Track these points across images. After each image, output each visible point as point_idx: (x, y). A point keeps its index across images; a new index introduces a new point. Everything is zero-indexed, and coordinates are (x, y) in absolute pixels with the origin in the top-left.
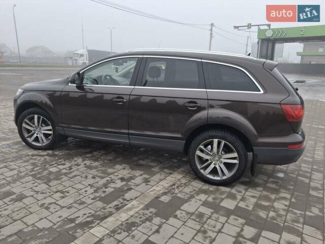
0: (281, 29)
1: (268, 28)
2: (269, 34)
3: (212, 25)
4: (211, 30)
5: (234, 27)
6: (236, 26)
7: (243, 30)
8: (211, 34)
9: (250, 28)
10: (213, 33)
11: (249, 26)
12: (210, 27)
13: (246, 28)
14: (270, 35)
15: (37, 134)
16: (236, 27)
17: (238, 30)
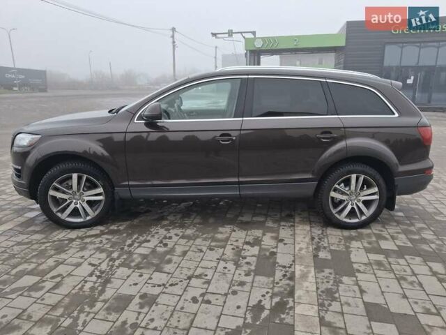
0: (273, 38)
1: (253, 37)
2: (258, 44)
3: (174, 30)
4: (173, 37)
5: (212, 34)
6: (214, 32)
7: (222, 38)
8: (174, 42)
9: (232, 36)
10: (175, 40)
11: (230, 33)
12: (171, 33)
13: (227, 35)
14: (260, 46)
15: (76, 204)
16: (214, 35)
17: (216, 38)
